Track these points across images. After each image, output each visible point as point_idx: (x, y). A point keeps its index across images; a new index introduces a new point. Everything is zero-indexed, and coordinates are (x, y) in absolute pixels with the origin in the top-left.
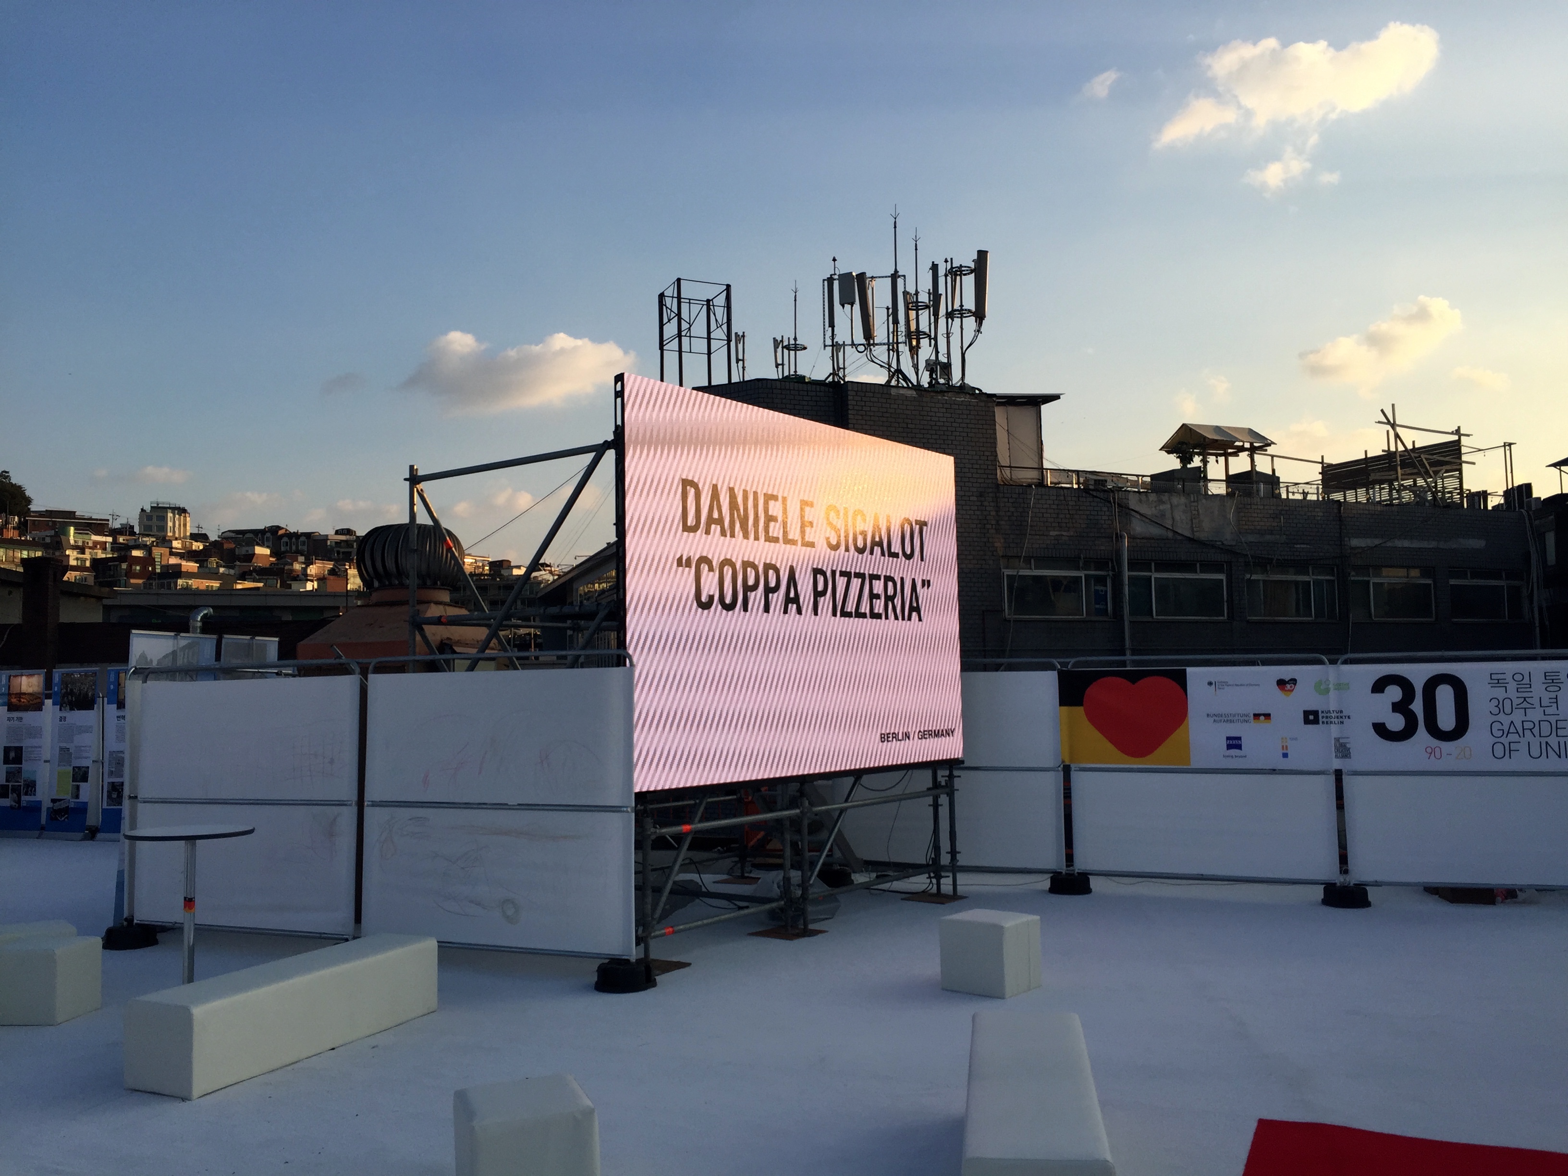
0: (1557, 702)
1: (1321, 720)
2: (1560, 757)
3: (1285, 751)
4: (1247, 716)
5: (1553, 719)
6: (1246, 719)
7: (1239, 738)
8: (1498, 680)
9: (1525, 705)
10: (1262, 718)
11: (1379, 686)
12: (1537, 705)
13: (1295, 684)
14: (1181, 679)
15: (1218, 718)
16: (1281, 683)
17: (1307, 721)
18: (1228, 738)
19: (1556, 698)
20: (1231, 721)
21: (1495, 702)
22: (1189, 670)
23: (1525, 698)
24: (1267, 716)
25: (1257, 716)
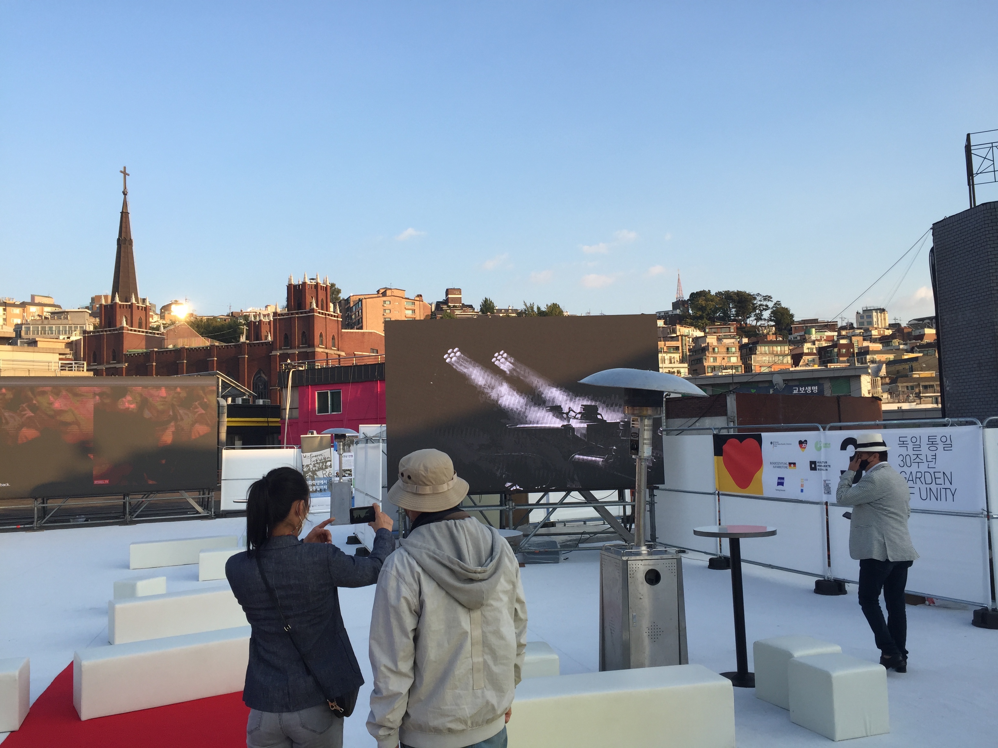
0: (935, 459)
1: (817, 468)
2: (937, 500)
3: (802, 488)
4: (785, 464)
5: (932, 471)
6: (786, 465)
7: (783, 478)
8: (903, 441)
9: (918, 460)
10: (792, 465)
11: (844, 447)
12: (925, 460)
13: (806, 444)
14: (759, 439)
15: (777, 465)
16: (801, 443)
17: (812, 469)
18: (779, 478)
19: (935, 456)
20: (779, 467)
21: (901, 457)
22: (763, 434)
23: (917, 455)
24: (794, 464)
25: (790, 464)
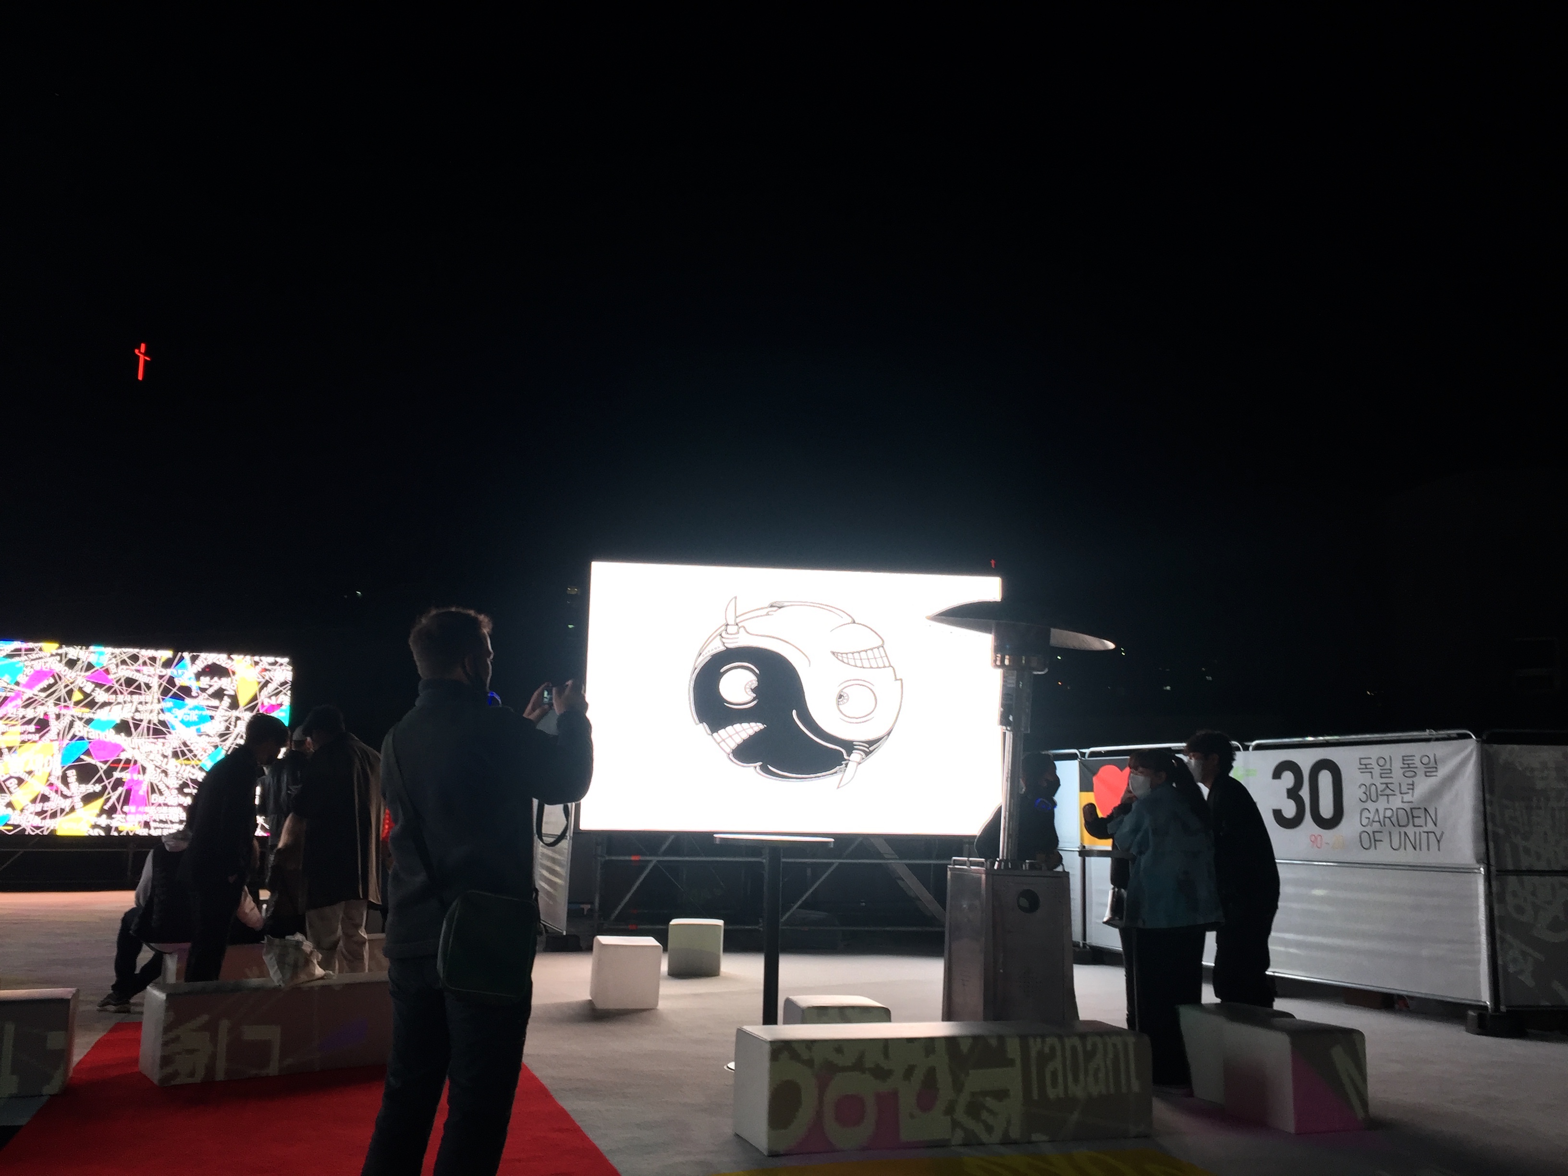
0: (1413, 789)
8: (1365, 765)
9: (1388, 792)
11: (1278, 773)
12: (1397, 792)
19: (1413, 784)
21: (1363, 788)
23: (1386, 784)
